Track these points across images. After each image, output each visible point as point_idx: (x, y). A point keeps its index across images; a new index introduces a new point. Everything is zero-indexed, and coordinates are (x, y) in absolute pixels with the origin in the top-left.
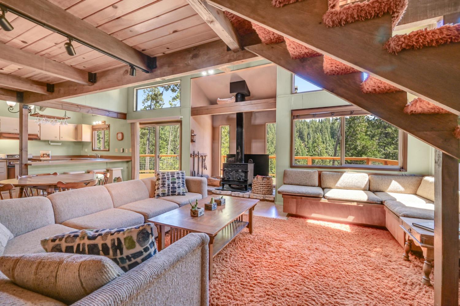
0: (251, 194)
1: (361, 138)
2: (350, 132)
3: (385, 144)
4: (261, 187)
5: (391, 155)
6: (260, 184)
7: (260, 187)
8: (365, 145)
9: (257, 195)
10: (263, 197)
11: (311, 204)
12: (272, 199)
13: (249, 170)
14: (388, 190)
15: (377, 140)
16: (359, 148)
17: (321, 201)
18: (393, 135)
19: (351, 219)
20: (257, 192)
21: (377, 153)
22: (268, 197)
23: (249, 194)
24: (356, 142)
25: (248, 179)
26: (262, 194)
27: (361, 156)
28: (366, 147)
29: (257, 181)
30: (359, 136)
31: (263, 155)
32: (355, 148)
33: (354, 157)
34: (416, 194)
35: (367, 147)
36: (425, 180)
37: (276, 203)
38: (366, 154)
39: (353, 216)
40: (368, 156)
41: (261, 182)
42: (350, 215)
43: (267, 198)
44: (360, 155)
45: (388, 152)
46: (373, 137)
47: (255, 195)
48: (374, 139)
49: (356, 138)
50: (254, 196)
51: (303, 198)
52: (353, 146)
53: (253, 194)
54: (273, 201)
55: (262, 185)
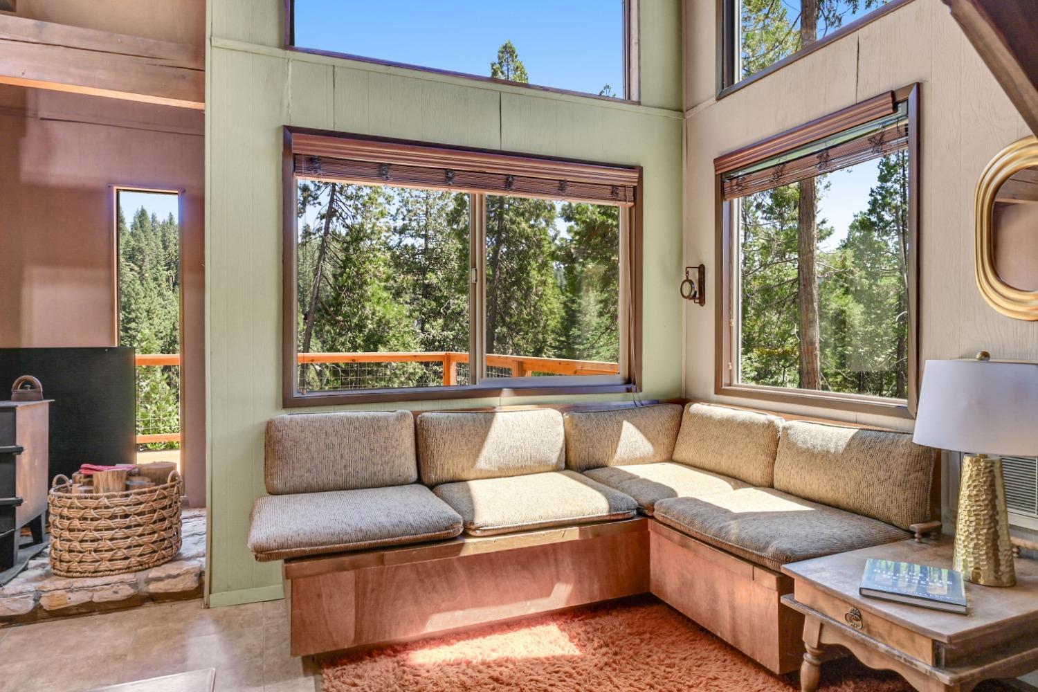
0: (48, 584)
1: (373, 295)
2: (349, 277)
3: (424, 314)
4: (120, 534)
5: (437, 344)
6: (113, 517)
7: (109, 534)
8: (384, 317)
9: (89, 582)
10: (134, 585)
11: (423, 575)
12: (189, 583)
13: (22, 440)
14: (616, 458)
15: (406, 303)
16: (370, 326)
17: (465, 553)
18: (441, 291)
19: (562, 595)
20: (91, 568)
21: (410, 339)
22: (162, 578)
23: (31, 587)
24: (363, 307)
25: (20, 494)
26: (128, 569)
27: (376, 350)
28: (385, 325)
29: (94, 503)
30: (370, 290)
31: (102, 349)
32: (360, 327)
33: (360, 353)
34: (671, 460)
35: (389, 322)
36: (695, 415)
37: (214, 599)
38: (385, 344)
39: (567, 582)
40: (391, 349)
41: (119, 504)
42: (558, 579)
43: (153, 588)
44: (372, 347)
45: (431, 337)
46: (398, 294)
47: (78, 583)
48: (401, 300)
49: (362, 296)
50: (70, 590)
51: (388, 554)
52: (355, 320)
53: (62, 583)
54: (196, 593)
55: (126, 516)
